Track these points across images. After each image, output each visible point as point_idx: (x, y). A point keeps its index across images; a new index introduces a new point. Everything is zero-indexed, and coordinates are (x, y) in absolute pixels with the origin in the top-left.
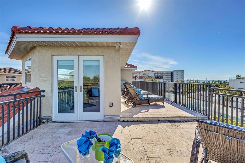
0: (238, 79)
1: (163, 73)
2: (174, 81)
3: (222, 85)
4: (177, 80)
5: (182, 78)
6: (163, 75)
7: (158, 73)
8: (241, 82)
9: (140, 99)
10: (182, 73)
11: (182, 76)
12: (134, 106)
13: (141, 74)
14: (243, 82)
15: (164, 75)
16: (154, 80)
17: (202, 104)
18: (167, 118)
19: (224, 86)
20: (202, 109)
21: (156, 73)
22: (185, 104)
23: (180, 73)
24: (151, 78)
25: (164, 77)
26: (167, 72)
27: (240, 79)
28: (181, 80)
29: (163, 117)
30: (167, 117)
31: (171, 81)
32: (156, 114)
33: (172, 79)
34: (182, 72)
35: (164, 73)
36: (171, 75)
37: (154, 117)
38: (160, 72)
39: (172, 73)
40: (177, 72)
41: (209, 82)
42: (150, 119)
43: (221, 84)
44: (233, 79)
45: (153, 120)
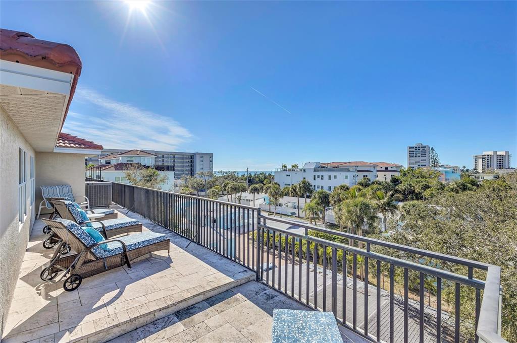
0: (284, 170)
1: (174, 157)
2: (195, 174)
3: (267, 180)
4: (202, 171)
5: (211, 167)
6: (174, 162)
7: (163, 157)
8: (287, 175)
9: (97, 259)
10: (211, 159)
11: (210, 165)
12: (75, 285)
13: (121, 158)
14: (289, 176)
15: (176, 160)
16: (154, 173)
17: (241, 214)
18: (175, 307)
19: (269, 182)
20: (241, 224)
21: (160, 156)
22: (215, 217)
23: (206, 159)
24: (147, 167)
25: (176, 164)
26: (182, 154)
27: (286, 170)
28: (208, 173)
29: (164, 308)
30: (174, 304)
31: (190, 173)
32: (143, 299)
33: (191, 170)
34: (211, 155)
35: (176, 156)
36: (190, 161)
37: (135, 319)
38: (168, 153)
39: (192, 157)
40: (202, 155)
41: (250, 174)
42: (124, 327)
43: (265, 178)
44: (279, 170)
45: (133, 327)
